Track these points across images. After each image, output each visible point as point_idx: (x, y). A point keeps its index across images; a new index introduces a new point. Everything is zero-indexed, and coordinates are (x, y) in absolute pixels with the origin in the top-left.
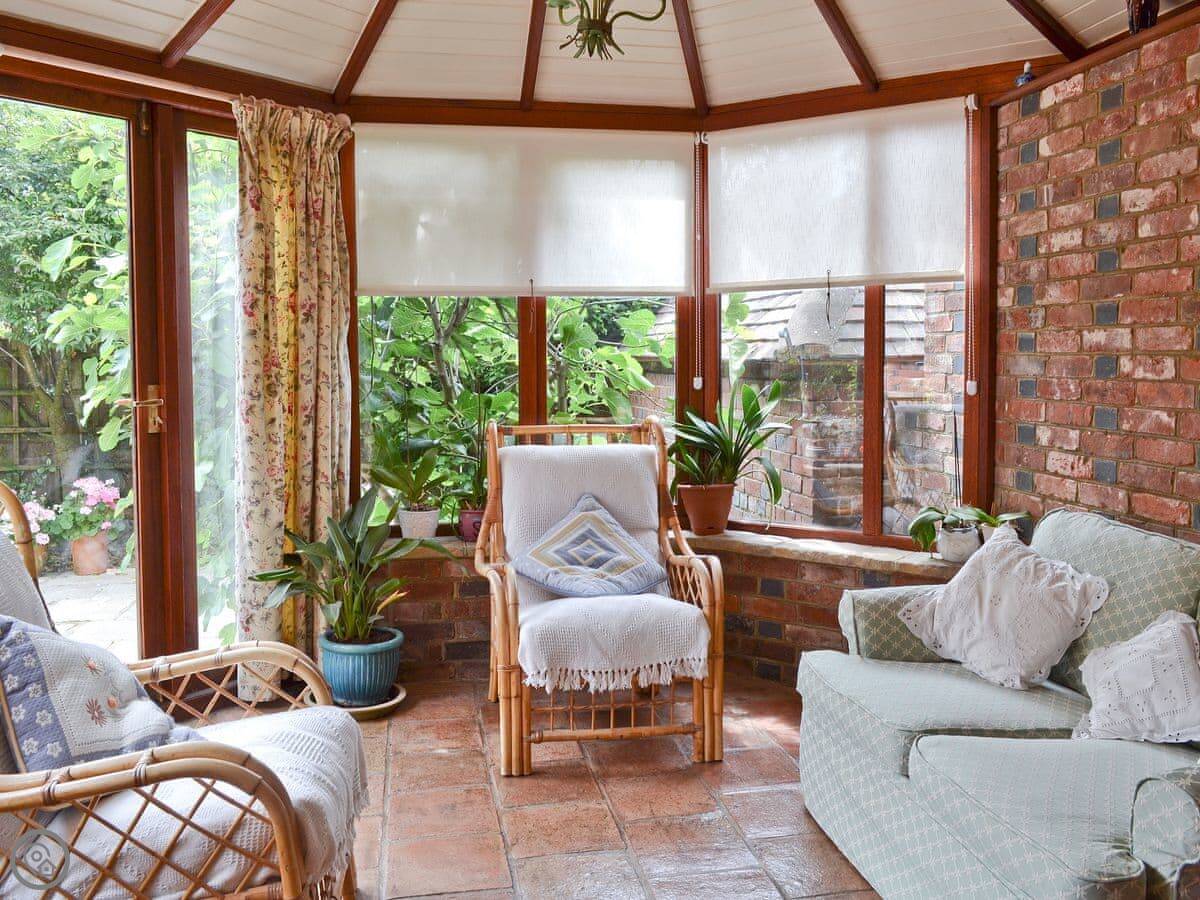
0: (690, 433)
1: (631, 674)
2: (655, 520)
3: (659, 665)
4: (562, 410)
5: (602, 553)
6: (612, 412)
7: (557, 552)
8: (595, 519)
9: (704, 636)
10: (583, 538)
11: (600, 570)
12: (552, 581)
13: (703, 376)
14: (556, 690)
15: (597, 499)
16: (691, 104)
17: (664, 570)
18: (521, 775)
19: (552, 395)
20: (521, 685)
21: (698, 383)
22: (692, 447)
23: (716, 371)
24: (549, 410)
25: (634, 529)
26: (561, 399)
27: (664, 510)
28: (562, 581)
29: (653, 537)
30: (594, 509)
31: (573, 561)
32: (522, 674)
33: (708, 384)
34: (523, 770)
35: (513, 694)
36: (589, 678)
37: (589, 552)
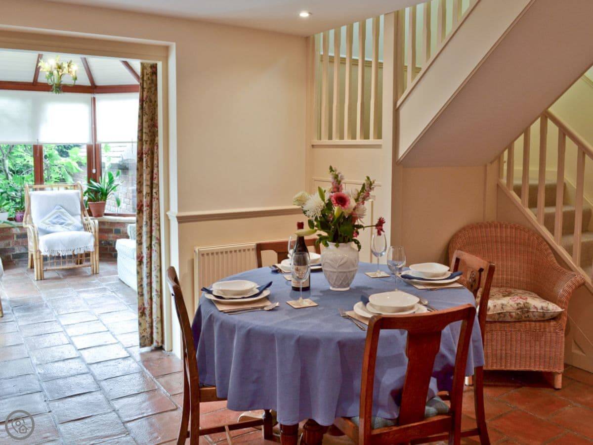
0: (91, 187)
1: (72, 251)
2: (80, 212)
3: (80, 248)
4: (49, 180)
5: (63, 221)
6: (66, 180)
7: (50, 221)
8: (61, 212)
9: (93, 240)
10: (57, 217)
11: (63, 225)
12: (48, 229)
13: (96, 169)
14: (51, 256)
15: (61, 206)
16: (90, 85)
17: (83, 226)
18: (41, 280)
19: (45, 176)
20: (40, 255)
21: (94, 171)
22: (92, 191)
23: (100, 167)
24: (44, 180)
25: (73, 215)
26: (48, 177)
27: (83, 209)
28: (51, 229)
29: (79, 217)
30: (60, 209)
31: (54, 223)
32: (40, 252)
33: (98, 171)
34: (42, 278)
35: (38, 257)
36: (60, 252)
37: (59, 221)
